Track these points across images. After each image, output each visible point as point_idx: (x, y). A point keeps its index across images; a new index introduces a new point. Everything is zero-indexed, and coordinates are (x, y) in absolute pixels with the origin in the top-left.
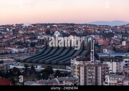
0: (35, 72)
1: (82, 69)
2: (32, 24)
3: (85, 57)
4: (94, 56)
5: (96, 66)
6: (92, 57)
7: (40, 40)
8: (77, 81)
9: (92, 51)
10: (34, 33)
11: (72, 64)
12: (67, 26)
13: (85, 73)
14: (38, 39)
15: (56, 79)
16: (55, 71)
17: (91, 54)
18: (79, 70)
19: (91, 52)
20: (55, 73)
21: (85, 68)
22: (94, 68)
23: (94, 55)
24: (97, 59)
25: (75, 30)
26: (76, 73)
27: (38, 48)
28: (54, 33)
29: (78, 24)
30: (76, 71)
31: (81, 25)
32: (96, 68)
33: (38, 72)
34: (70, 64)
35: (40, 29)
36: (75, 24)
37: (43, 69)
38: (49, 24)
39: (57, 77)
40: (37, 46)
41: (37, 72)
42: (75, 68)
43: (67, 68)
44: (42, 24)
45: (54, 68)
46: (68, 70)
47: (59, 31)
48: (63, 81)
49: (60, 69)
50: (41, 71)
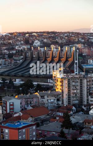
1: (66, 82)
2: (9, 32)
3: (68, 69)
4: (78, 68)
5: (81, 78)
6: (76, 68)
7: (19, 50)
8: (60, 96)
9: (76, 62)
10: (11, 43)
11: (54, 77)
12: (48, 34)
13: (69, 87)
14: (16, 50)
15: (37, 93)
16: (36, 85)
17: (75, 66)
18: (62, 84)
19: (75, 64)
20: (35, 87)
21: (68, 81)
22: (79, 81)
23: (78, 66)
24: (82, 71)
25: (57, 39)
26: (59, 87)
27: (16, 60)
28: (33, 42)
29: (60, 32)
30: (59, 85)
31: (63, 33)
32: (81, 81)
33: (17, 86)
34: (52, 77)
35: (18, 38)
36: (56, 33)
37: (22, 82)
38: (28, 33)
39: (38, 91)
40: (15, 57)
41: (15, 86)
43: (49, 82)
44: (20, 32)
45: (35, 82)
46: (50, 84)
47: (39, 40)
48: (45, 96)
49: (41, 82)
50: (20, 85)
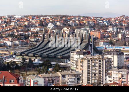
0: (34, 65)
1: (85, 62)
2: (24, 15)
3: (85, 50)
4: (92, 49)
6: (91, 50)
7: (34, 32)
8: (80, 75)
10: (27, 25)
11: (72, 58)
12: (60, 18)
13: (88, 67)
14: (32, 32)
16: (54, 64)
17: (90, 47)
20: (53, 66)
23: (93, 48)
25: (69, 22)
26: (79, 67)
27: (32, 40)
28: (47, 25)
29: (71, 16)
30: (79, 65)
31: (74, 17)
32: (99, 62)
34: (70, 58)
35: (33, 21)
36: (68, 16)
37: (41, 62)
38: (42, 16)
40: (30, 38)
41: (35, 65)
42: (78, 62)
43: (66, 62)
44: (34, 16)
45: (53, 62)
46: (67, 64)
47: (52, 23)
48: (66, 75)
49: (59, 62)
50: (38, 64)
